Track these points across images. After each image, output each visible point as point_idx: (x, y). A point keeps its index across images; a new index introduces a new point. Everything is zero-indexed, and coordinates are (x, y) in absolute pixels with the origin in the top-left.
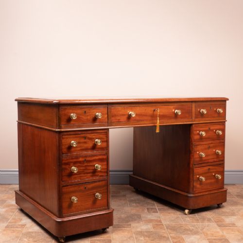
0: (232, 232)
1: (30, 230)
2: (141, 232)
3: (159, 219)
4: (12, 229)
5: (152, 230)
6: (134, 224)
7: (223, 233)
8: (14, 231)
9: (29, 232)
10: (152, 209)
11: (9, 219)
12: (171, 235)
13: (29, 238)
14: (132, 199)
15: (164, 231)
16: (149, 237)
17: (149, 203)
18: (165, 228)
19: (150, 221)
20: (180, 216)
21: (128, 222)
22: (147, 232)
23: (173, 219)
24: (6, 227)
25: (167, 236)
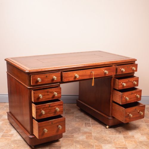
0: (131, 143)
1: (16, 139)
2: (79, 141)
3: (90, 132)
4: (6, 138)
5: (85, 140)
6: (75, 135)
7: (125, 143)
8: (6, 139)
9: (15, 140)
10: (88, 123)
11: (4, 130)
12: (96, 144)
13: (15, 145)
14: (77, 115)
15: (92, 141)
16: (83, 145)
17: (87, 119)
18: (93, 138)
19: (85, 133)
20: (103, 129)
21: (72, 134)
22: (82, 141)
23: (99, 132)
24: (2, 136)
25: (93, 145)
